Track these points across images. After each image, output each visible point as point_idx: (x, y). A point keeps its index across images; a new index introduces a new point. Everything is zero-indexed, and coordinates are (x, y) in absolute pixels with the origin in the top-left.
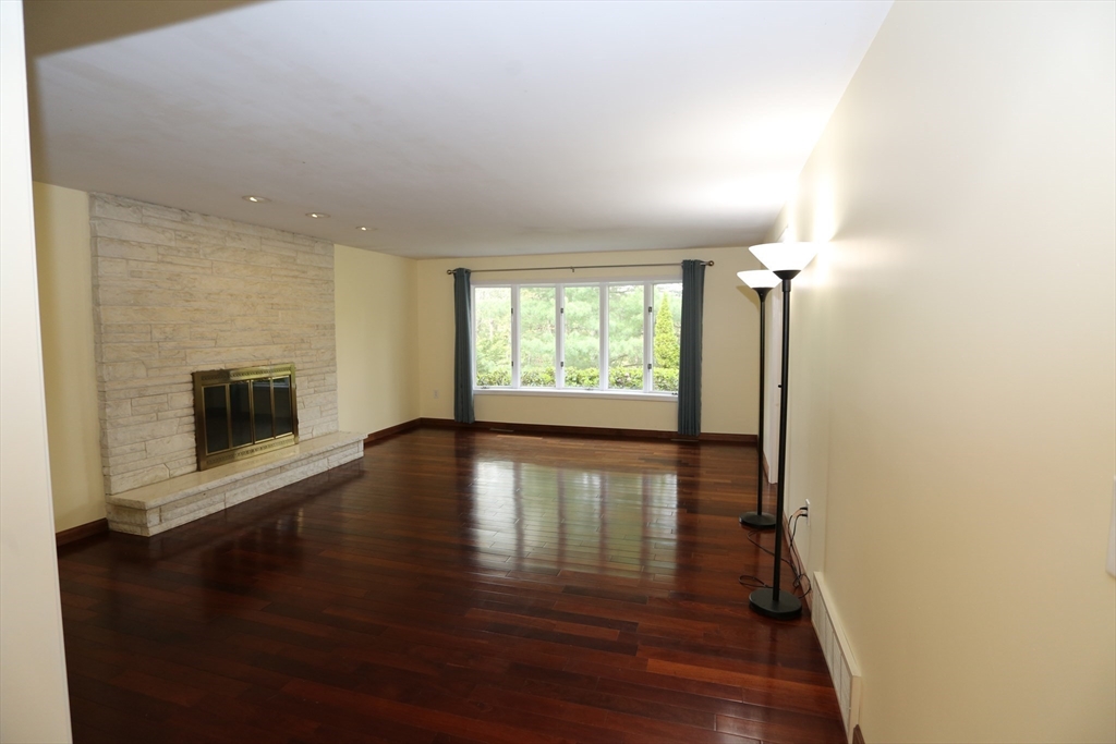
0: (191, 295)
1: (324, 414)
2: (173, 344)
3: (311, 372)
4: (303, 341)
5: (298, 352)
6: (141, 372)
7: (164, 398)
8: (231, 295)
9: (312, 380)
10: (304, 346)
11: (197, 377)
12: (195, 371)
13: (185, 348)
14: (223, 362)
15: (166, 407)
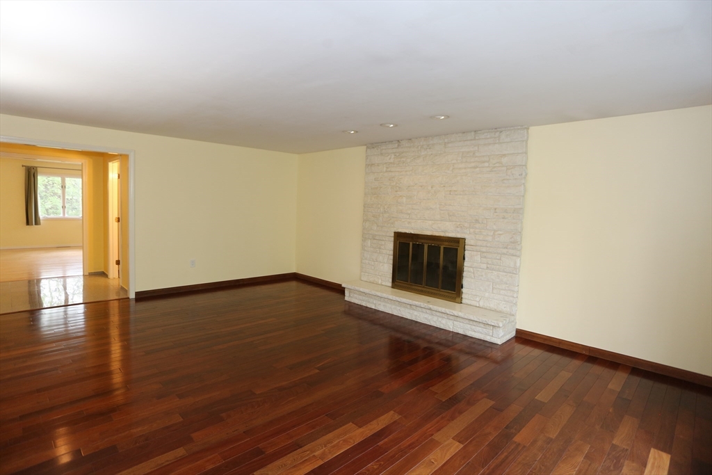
0: (400, 188)
1: (495, 291)
2: (388, 214)
3: (484, 249)
4: (477, 221)
5: (472, 230)
6: (375, 228)
7: (383, 243)
8: (421, 186)
9: (485, 257)
10: (477, 225)
11: (398, 236)
12: (397, 231)
13: (393, 217)
14: (412, 229)
15: (382, 247)
